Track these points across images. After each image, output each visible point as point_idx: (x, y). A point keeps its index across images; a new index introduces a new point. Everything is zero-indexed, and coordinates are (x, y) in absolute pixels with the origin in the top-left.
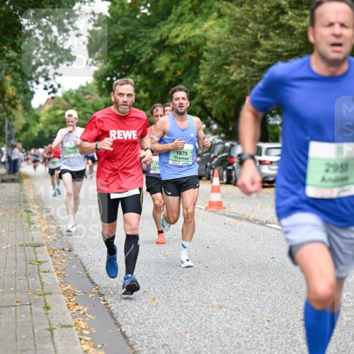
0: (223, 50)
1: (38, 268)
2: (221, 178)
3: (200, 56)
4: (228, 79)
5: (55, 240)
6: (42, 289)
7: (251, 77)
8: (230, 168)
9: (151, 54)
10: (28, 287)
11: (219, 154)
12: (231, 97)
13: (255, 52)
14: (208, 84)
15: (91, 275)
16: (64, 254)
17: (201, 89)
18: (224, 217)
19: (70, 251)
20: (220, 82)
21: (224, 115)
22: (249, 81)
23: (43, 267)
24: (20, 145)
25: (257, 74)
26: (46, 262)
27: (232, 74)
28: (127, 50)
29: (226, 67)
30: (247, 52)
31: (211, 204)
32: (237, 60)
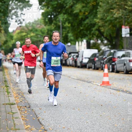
0: (110, 2)
1: (13, 116)
2: (109, 69)
3: (98, 4)
4: (113, 17)
5: (21, 102)
6: (15, 127)
7: (125, 15)
8: (113, 63)
9: (72, 3)
10: (7, 126)
11: (108, 56)
12: (114, 26)
13: (127, 2)
14: (102, 19)
15: (40, 120)
16: (26, 109)
17: (98, 22)
18: (110, 89)
19: (29, 107)
20: (108, 18)
21: (110, 35)
22: (124, 18)
23: (15, 116)
24: (3, 52)
25: (128, 14)
26: (16, 113)
27: (114, 14)
28: (60, 2)
29: (112, 10)
30: (122, 3)
31: (104, 83)
32: (118, 6)
